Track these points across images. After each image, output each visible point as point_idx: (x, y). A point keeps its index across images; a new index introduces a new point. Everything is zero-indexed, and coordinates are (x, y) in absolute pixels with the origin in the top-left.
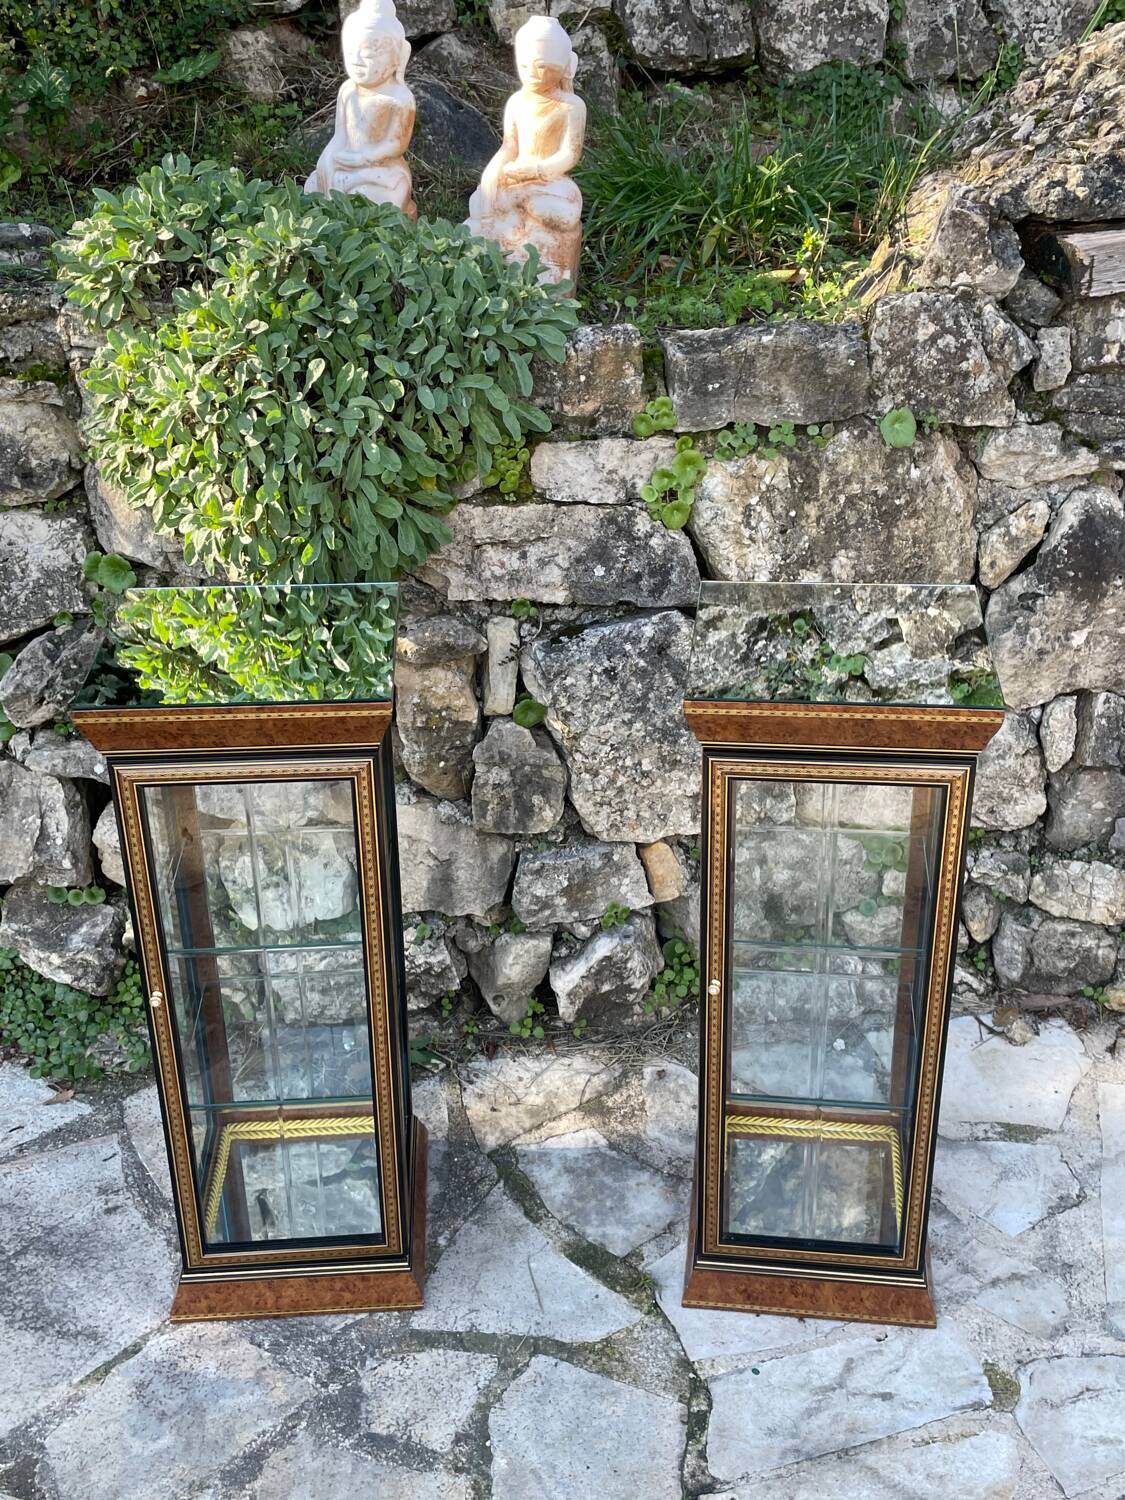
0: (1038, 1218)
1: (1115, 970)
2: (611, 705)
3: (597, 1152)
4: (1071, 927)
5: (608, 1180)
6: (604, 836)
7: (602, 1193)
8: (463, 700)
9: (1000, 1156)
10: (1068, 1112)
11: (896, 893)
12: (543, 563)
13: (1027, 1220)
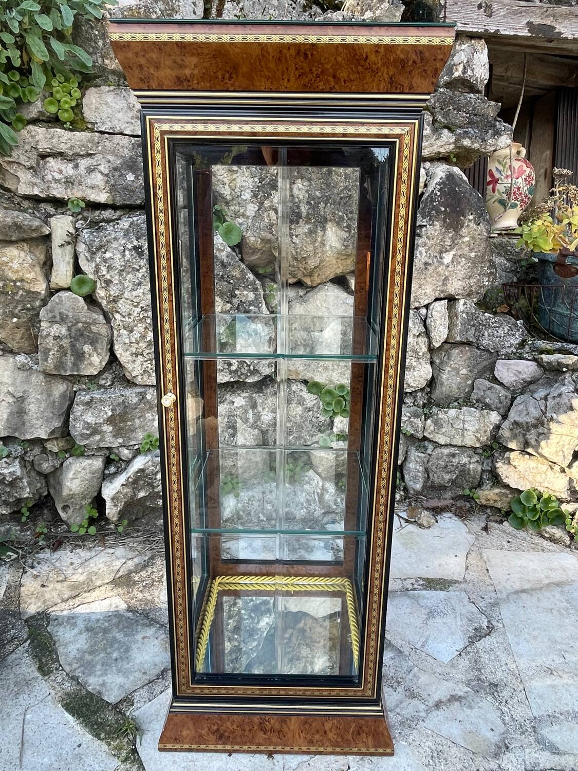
0: (462, 646)
1: (481, 478)
2: (140, 276)
3: (117, 614)
4: (453, 450)
5: (119, 636)
6: (139, 380)
7: (112, 646)
8: (33, 274)
9: (425, 601)
10: (467, 568)
11: (342, 431)
12: (90, 170)
13: (454, 649)
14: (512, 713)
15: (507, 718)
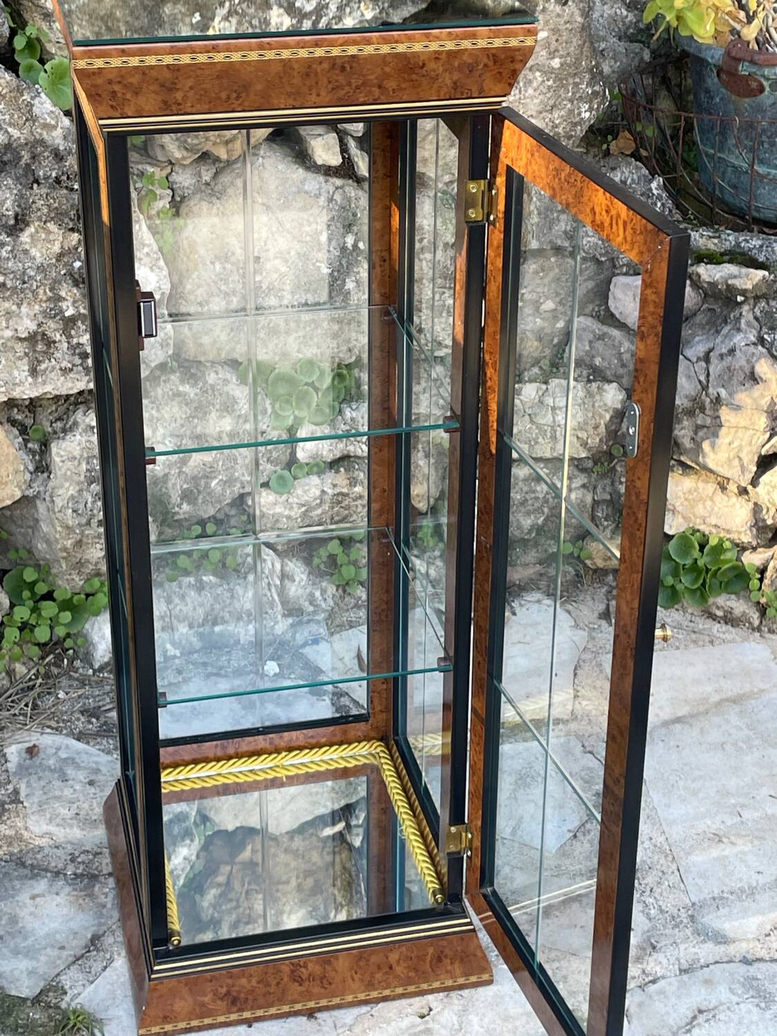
1: (593, 516)
10: (576, 695)
13: (565, 829)
14: (661, 903)
15: (652, 911)
